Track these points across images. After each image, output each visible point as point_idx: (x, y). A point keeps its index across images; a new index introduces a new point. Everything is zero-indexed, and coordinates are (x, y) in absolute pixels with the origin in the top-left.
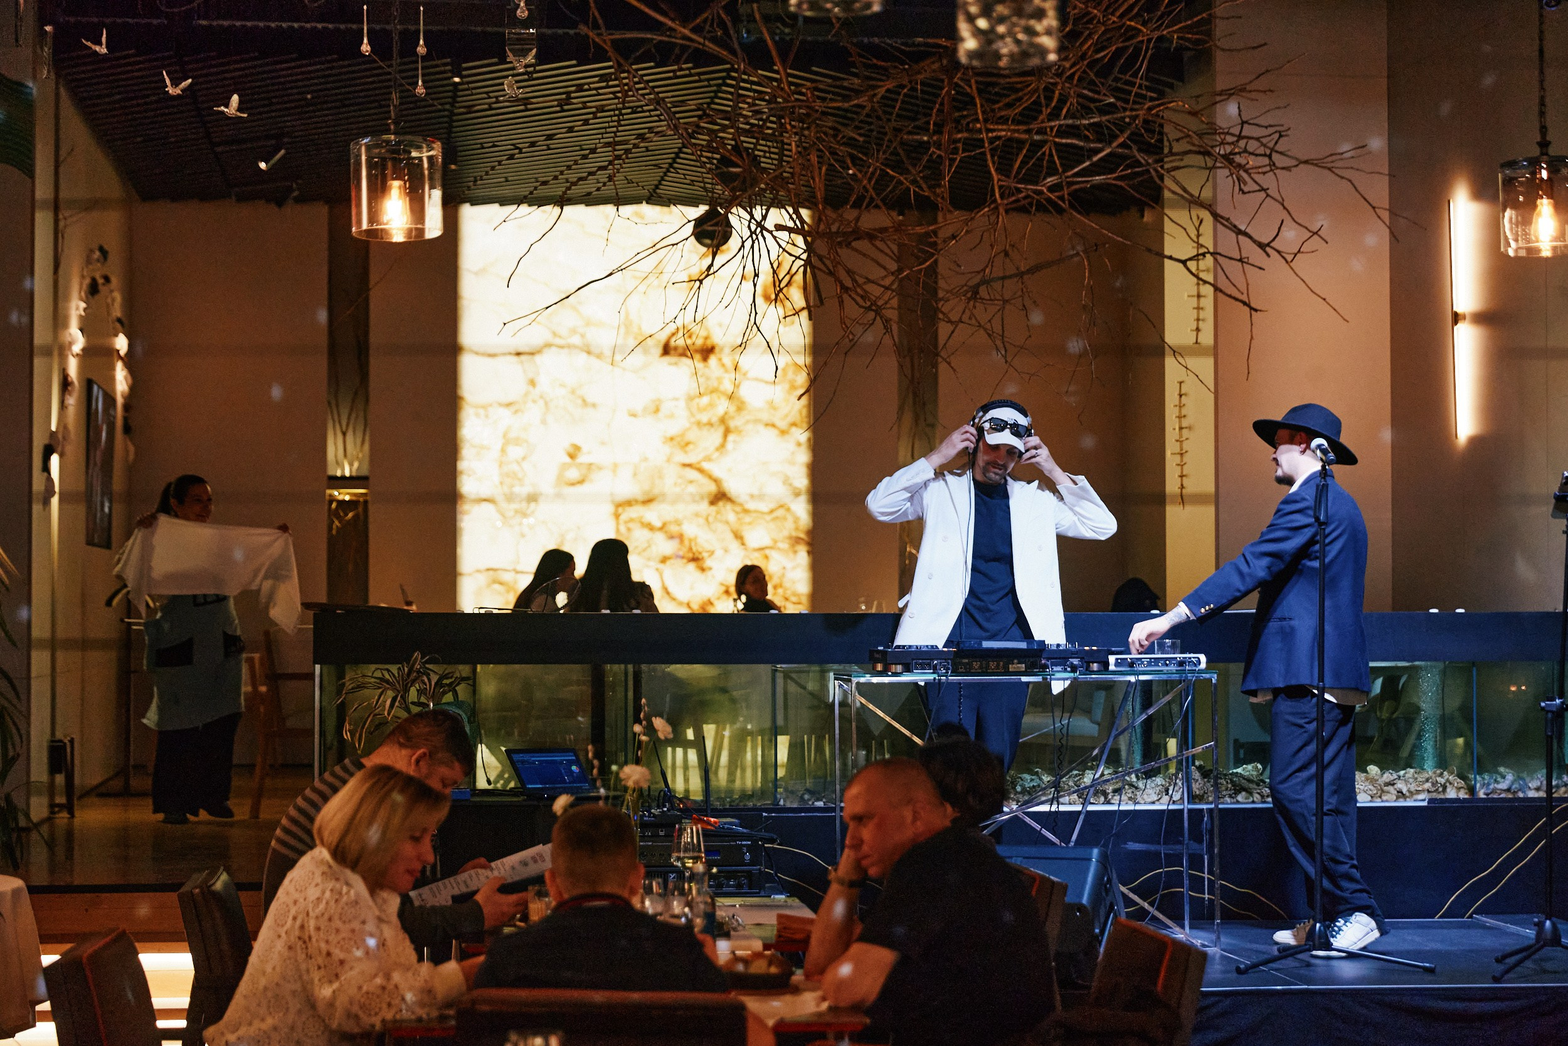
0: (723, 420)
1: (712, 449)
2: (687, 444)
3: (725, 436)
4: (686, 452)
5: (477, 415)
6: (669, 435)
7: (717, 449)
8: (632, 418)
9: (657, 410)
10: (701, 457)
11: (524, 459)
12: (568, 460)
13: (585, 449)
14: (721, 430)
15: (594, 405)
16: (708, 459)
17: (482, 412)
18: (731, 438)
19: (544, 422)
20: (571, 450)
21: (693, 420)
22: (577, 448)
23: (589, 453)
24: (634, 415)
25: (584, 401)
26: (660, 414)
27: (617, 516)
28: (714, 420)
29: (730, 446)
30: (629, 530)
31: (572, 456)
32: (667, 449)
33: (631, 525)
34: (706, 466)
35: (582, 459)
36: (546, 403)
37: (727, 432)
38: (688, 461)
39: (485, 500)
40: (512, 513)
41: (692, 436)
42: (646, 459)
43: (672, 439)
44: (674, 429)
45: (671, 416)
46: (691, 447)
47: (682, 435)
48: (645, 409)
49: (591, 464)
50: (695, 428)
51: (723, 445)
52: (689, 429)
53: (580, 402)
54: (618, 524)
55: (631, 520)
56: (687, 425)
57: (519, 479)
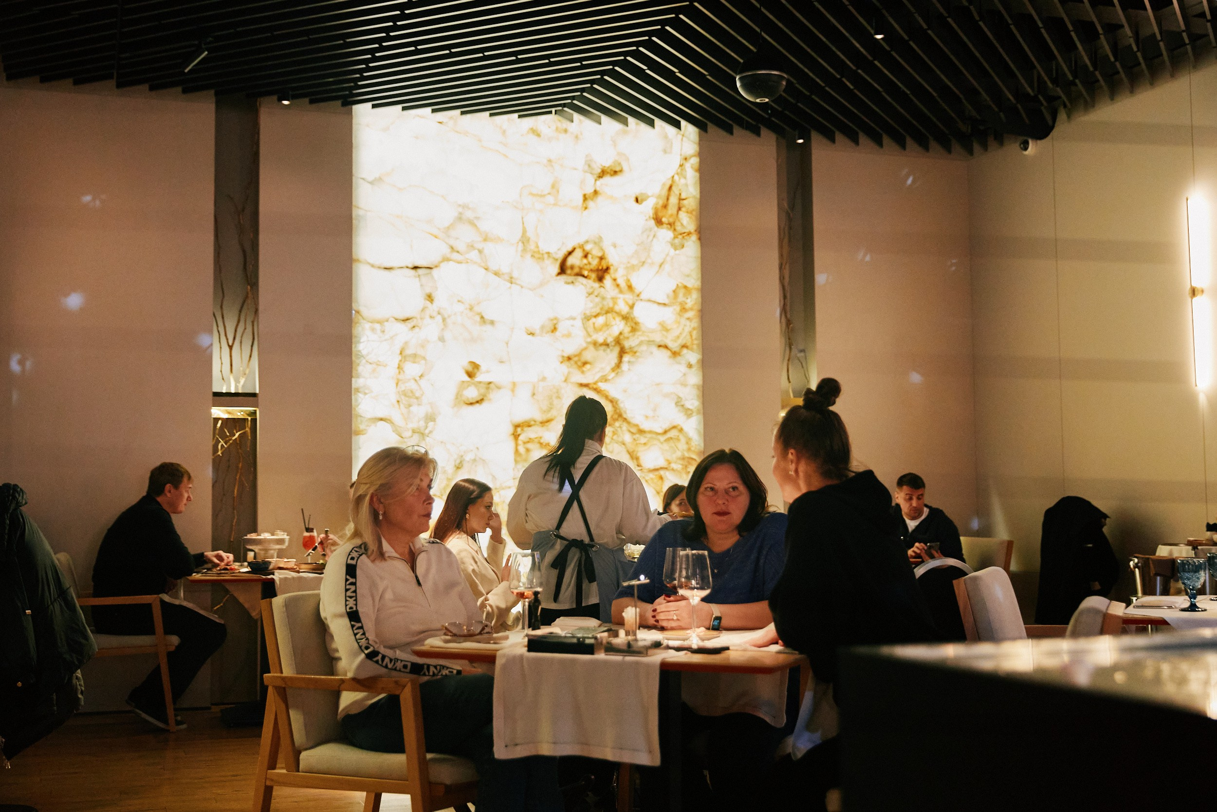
0: (618, 341)
1: (608, 368)
2: (585, 363)
3: (621, 357)
4: (583, 372)
5: (373, 330)
6: (566, 355)
7: (613, 370)
8: (530, 337)
9: (554, 329)
10: (597, 377)
11: (421, 376)
12: (466, 378)
13: (483, 368)
14: (617, 350)
15: (492, 323)
16: (604, 379)
17: (377, 326)
18: (626, 358)
19: (442, 339)
20: (470, 369)
21: (589, 340)
22: (476, 366)
23: (488, 372)
24: (532, 334)
25: (482, 317)
26: (558, 333)
27: (516, 436)
28: (610, 340)
29: (625, 366)
30: (528, 450)
31: (470, 375)
32: (564, 368)
33: (529, 446)
34: (602, 386)
35: (480, 377)
36: (444, 320)
37: (622, 352)
38: (584, 381)
39: (381, 419)
40: (409, 433)
41: (588, 356)
42: (544, 379)
43: (569, 358)
44: (570, 351)
45: (569, 335)
46: (588, 366)
47: (579, 355)
48: (543, 327)
49: (490, 383)
50: (591, 348)
51: (618, 365)
52: (586, 349)
53: (478, 318)
54: (517, 445)
55: (530, 441)
56: (584, 345)
57: (417, 398)
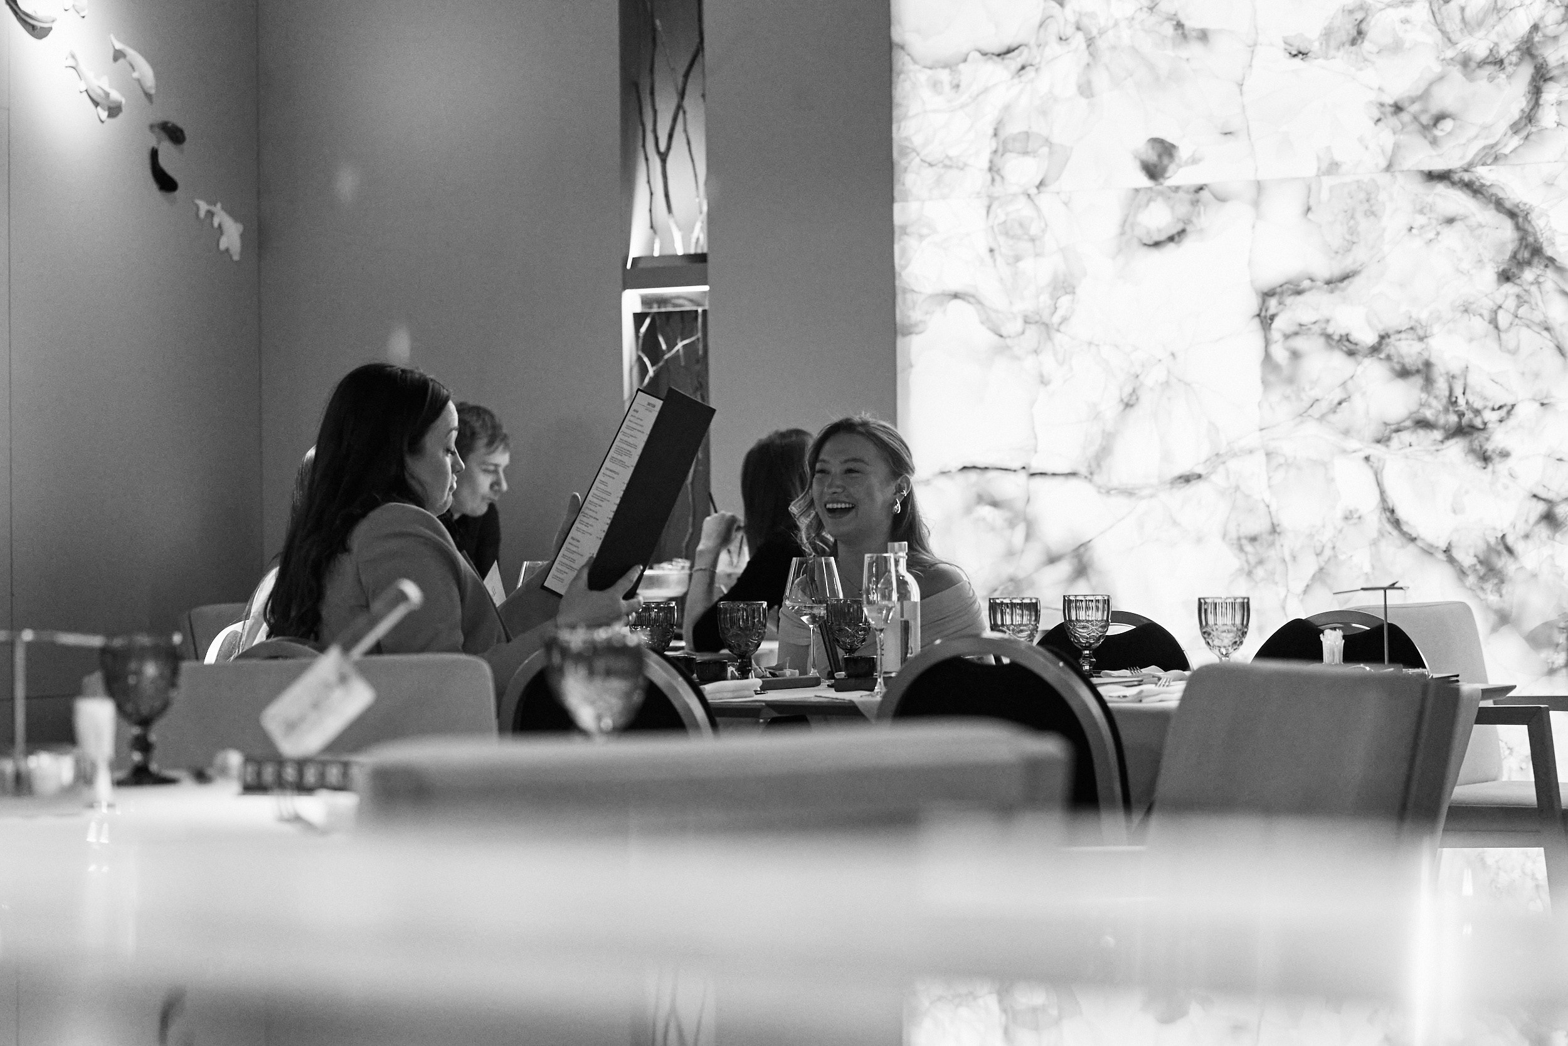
0: (1527, 49)
1: (1503, 126)
2: (1439, 118)
3: (1536, 92)
4: (1434, 142)
5: (935, 85)
6: (1389, 100)
7: (1515, 128)
8: (1297, 61)
9: (1359, 35)
10: (1470, 154)
11: (1041, 184)
12: (1144, 181)
13: (1184, 152)
14: (1526, 72)
15: (1203, 36)
16: (1493, 156)
17: (944, 75)
18: (1551, 93)
19: (1086, 90)
20: (1152, 157)
21: (1450, 53)
22: (1166, 149)
23: (1194, 161)
24: (1302, 54)
25: (1179, 25)
26: (1367, 46)
27: (1266, 320)
28: (1506, 47)
29: (1548, 116)
30: (1295, 355)
31: (1153, 172)
32: (1385, 137)
33: (1299, 343)
34: (1485, 174)
35: (1179, 176)
36: (1090, 42)
37: (1541, 77)
38: (1439, 166)
39: (956, 296)
40: (1019, 325)
41: (1445, 98)
42: (1333, 167)
43: (1398, 108)
44: (1399, 87)
45: (1396, 47)
46: (1447, 125)
47: (1424, 96)
48: (1328, 34)
49: (1201, 188)
50: (1456, 72)
51: (1530, 116)
52: (1441, 78)
53: (1168, 29)
54: (1267, 342)
55: (1300, 330)
56: (1437, 69)
57: (1033, 240)
